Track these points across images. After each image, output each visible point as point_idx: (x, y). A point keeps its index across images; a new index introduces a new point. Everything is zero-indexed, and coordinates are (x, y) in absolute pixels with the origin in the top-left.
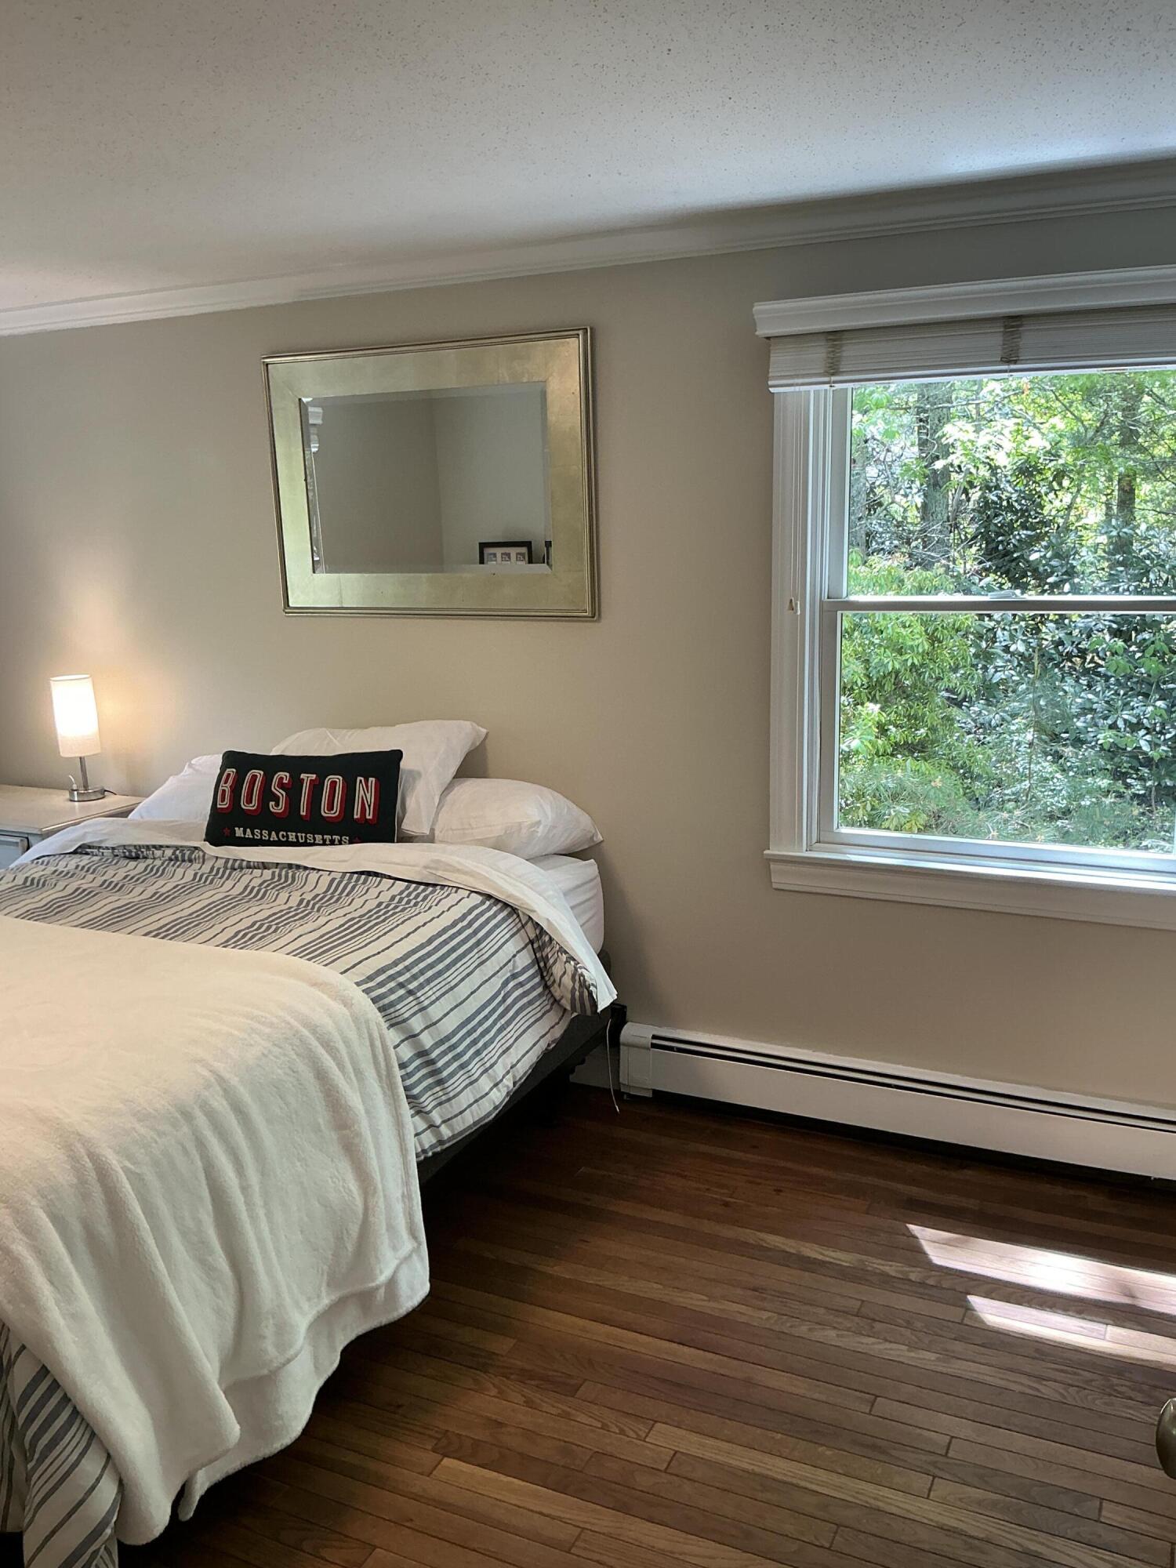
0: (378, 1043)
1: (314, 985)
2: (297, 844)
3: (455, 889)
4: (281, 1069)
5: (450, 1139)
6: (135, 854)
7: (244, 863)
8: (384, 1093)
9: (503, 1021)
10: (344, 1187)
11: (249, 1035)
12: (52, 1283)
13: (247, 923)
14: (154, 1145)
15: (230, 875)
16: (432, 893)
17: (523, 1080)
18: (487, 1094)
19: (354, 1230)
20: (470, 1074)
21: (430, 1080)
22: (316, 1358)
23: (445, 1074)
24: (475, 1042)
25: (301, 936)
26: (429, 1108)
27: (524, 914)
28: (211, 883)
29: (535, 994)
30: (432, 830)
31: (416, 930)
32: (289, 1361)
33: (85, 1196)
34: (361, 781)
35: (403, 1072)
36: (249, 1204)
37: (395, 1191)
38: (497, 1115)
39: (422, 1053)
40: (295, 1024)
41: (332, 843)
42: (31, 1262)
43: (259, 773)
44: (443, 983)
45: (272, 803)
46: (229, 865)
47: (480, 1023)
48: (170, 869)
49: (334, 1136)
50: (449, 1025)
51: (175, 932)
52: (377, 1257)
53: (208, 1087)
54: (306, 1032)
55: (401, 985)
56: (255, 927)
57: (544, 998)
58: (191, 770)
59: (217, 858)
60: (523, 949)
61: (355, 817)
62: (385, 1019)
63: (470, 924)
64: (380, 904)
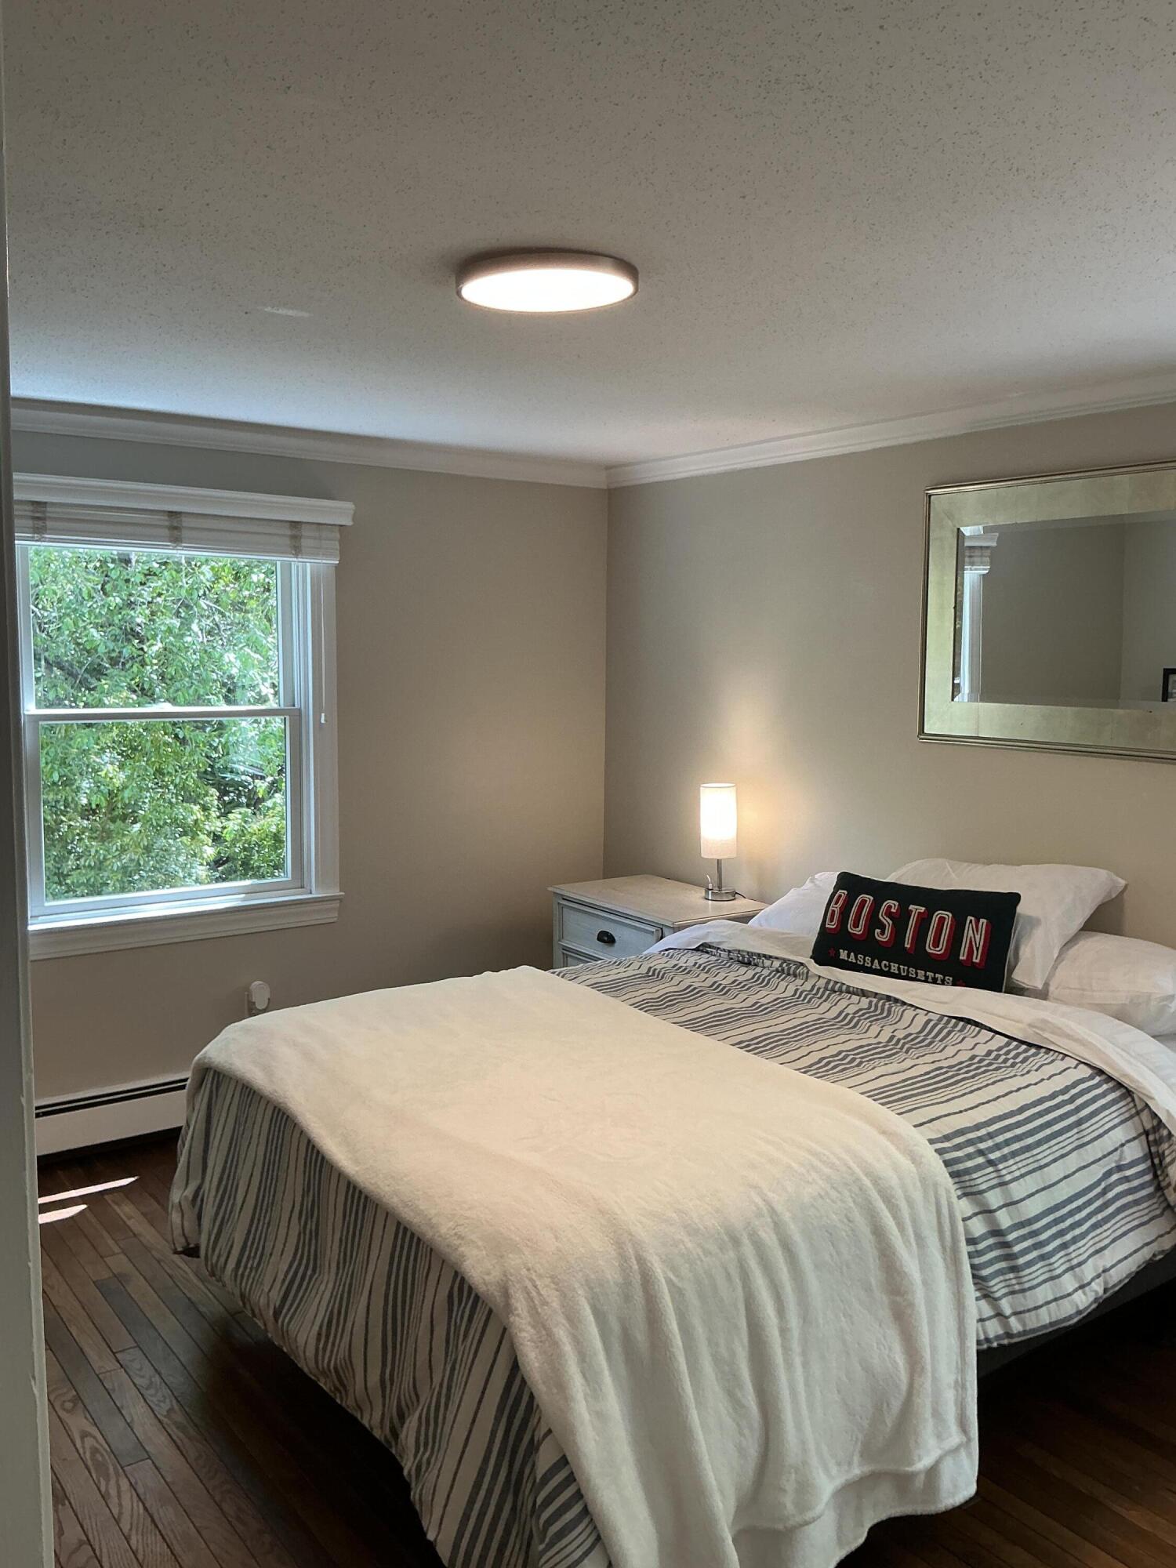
0: (945, 1211)
1: (884, 1133)
2: (898, 976)
3: (1061, 1056)
4: (836, 1214)
5: (1019, 1334)
6: (747, 960)
7: (844, 988)
8: (947, 1268)
9: (1100, 1217)
10: (889, 1356)
11: (808, 1171)
12: (584, 1376)
13: (833, 1050)
14: (699, 1262)
15: (828, 997)
16: (1034, 1055)
17: (1117, 1288)
18: (1069, 1295)
19: (896, 1405)
20: (1052, 1267)
21: (1003, 1265)
22: (840, 1528)
23: (1021, 1261)
24: (1062, 1233)
25: (882, 1076)
26: (998, 1295)
27: (1141, 1099)
28: (809, 1002)
29: (1144, 1193)
30: (1047, 985)
31: (1007, 1094)
32: (807, 1523)
33: (627, 1298)
34: (971, 921)
35: (971, 1248)
36: (786, 1349)
37: (947, 1375)
38: (1080, 1321)
39: (997, 1232)
40: (857, 1170)
41: (934, 981)
42: (568, 1348)
43: (869, 898)
44: (1031, 1160)
45: (878, 931)
46: (830, 986)
47: (1071, 1214)
48: (775, 980)
49: (885, 1299)
50: (1033, 1208)
51: (764, 1046)
52: (916, 1442)
53: (759, 1215)
54: (867, 1182)
55: (981, 1153)
56: (840, 1057)
57: (1155, 1200)
58: (811, 885)
59: (820, 977)
60: (1134, 1139)
61: (961, 958)
62: (956, 1186)
63: (1072, 1100)
64: (973, 1057)
